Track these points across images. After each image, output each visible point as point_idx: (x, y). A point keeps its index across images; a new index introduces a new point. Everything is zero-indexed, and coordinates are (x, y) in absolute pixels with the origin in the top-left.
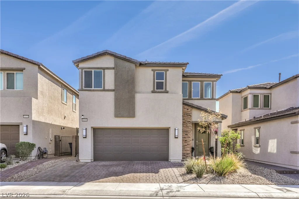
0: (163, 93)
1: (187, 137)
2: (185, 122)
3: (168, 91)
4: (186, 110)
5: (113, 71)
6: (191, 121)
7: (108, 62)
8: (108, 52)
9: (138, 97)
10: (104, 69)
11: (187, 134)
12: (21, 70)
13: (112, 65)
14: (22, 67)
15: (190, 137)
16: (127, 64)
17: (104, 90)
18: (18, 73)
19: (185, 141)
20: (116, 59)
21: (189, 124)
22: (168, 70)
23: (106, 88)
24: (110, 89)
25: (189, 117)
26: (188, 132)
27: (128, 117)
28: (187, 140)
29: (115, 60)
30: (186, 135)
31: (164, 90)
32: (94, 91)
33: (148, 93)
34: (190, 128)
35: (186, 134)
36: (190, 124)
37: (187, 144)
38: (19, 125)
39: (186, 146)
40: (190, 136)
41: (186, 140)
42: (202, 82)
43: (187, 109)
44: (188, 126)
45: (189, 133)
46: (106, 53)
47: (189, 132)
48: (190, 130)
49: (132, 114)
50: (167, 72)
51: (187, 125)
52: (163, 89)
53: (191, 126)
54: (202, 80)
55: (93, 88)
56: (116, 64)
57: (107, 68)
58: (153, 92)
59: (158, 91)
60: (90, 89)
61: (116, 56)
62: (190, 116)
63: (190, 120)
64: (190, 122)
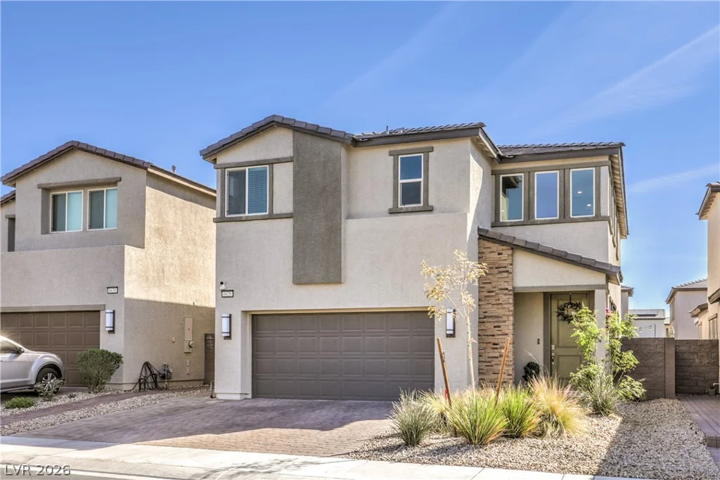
0: (419, 213)
1: (500, 333)
2: (493, 292)
3: (432, 207)
4: (495, 256)
5: (289, 167)
6: (510, 288)
7: (280, 144)
8: (276, 120)
9: (352, 229)
10: (271, 163)
11: (499, 324)
12: (114, 182)
13: (289, 153)
14: (116, 176)
15: (506, 334)
16: (322, 145)
17: (272, 217)
18: (110, 190)
19: (494, 344)
20: (298, 134)
21: (505, 295)
22: (432, 149)
23: (276, 211)
24: (285, 212)
25: (505, 275)
26: (501, 319)
27: (322, 283)
28: (500, 341)
29: (294, 137)
30: (495, 327)
31: (422, 205)
32: (247, 220)
33: (379, 215)
34: (506, 306)
35: (496, 324)
36: (508, 297)
37: (497, 355)
38: (99, 311)
39: (496, 360)
40: (507, 331)
41: (496, 342)
42: (564, 170)
43: (499, 254)
44: (500, 302)
45: (505, 322)
46: (273, 123)
47: (505, 318)
48: (508, 313)
49: (333, 275)
50: (430, 153)
51: (499, 300)
52: (419, 202)
53: (511, 301)
54: (563, 165)
55: (247, 214)
56: (296, 149)
57: (278, 159)
58: (394, 212)
59: (405, 210)
60: (241, 217)
61: (297, 129)
62: (508, 271)
63: (506, 284)
64: (507, 289)
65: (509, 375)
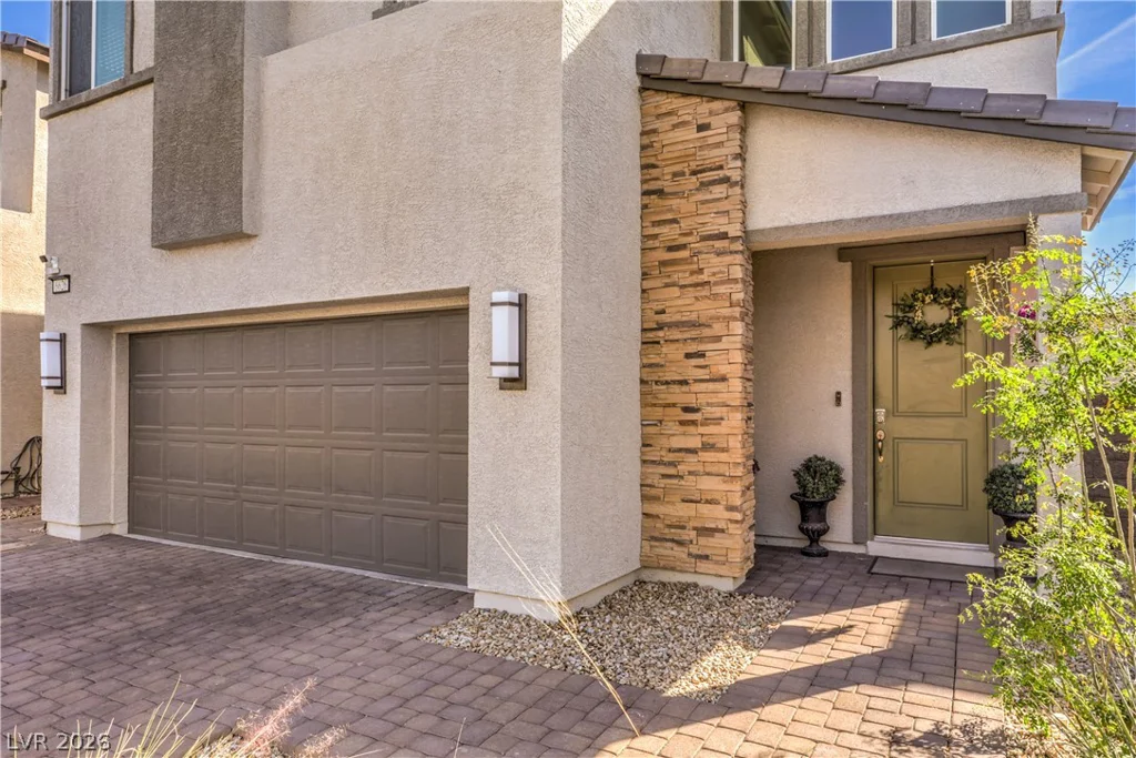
1: (702, 374)
2: (683, 247)
4: (691, 134)
6: (734, 230)
11: (702, 347)
15: (723, 379)
17: (131, 83)
19: (687, 410)
21: (719, 254)
23: (138, 66)
25: (719, 191)
26: (706, 332)
28: (703, 399)
30: (688, 356)
32: (95, 100)
34: (722, 289)
35: (693, 348)
36: (728, 259)
37: (695, 443)
39: (692, 458)
40: (724, 369)
41: (691, 400)
43: (701, 128)
44: (704, 277)
45: (718, 339)
47: (718, 328)
48: (726, 312)
51: (701, 271)
53: (738, 273)
55: (94, 86)
62: (726, 180)
63: (724, 220)
64: (724, 236)
65: (731, 508)
